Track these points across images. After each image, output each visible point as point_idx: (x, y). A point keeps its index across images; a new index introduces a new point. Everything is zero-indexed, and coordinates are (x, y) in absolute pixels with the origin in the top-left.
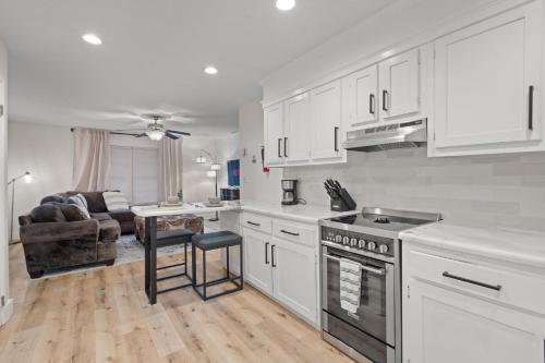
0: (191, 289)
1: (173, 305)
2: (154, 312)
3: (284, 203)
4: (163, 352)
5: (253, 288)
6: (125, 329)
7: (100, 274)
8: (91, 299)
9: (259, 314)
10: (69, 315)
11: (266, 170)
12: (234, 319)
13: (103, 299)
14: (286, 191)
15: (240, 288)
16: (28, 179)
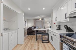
0: (41, 40)
1: (38, 42)
2: (36, 42)
3: (57, 29)
4: (34, 48)
5: (50, 43)
6: (32, 43)
7: (33, 36)
8: (31, 39)
9: (50, 48)
10: (28, 40)
11: (55, 23)
12: (45, 47)
13: (32, 39)
14: (57, 27)
15: (48, 42)
16: (29, 25)
